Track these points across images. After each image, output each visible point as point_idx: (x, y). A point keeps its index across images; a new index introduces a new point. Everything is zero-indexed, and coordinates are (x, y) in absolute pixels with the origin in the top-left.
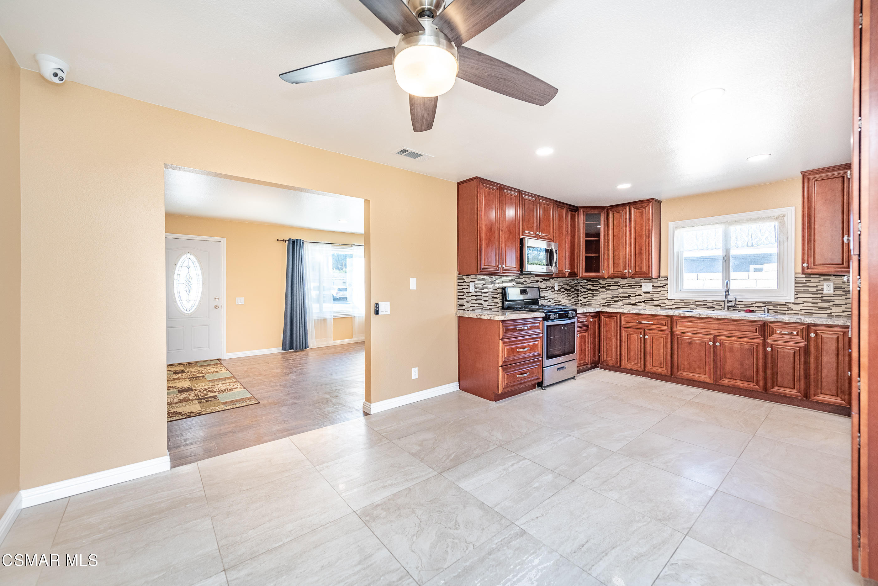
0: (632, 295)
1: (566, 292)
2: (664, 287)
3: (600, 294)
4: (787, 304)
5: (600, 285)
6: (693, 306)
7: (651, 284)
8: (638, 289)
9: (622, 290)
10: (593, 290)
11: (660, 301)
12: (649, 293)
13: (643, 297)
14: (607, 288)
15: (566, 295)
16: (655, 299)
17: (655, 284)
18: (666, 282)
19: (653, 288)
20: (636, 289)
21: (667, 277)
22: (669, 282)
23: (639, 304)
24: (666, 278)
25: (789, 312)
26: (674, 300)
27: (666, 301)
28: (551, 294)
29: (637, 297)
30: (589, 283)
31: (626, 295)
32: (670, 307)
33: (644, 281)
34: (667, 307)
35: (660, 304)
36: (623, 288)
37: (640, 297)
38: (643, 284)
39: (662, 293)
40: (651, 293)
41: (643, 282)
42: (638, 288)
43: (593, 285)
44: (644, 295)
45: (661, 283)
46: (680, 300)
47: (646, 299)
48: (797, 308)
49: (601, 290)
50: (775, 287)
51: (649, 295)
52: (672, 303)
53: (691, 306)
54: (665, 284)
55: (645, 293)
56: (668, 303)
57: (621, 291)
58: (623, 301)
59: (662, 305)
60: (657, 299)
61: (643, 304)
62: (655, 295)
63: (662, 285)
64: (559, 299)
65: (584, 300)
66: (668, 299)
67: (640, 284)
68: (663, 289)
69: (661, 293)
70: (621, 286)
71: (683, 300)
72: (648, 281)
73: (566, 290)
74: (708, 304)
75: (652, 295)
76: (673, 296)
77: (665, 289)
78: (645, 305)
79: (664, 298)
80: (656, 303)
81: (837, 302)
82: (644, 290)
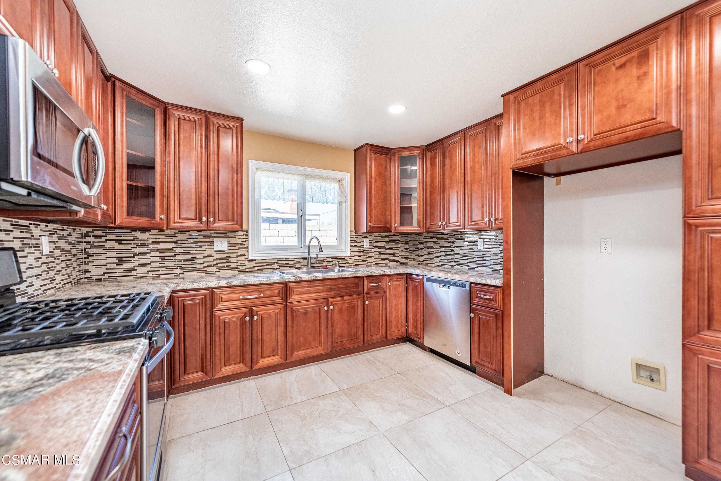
2: (243, 243)
3: (137, 258)
4: (346, 258)
5: (135, 242)
6: (275, 266)
7: (226, 240)
8: (207, 247)
9: (181, 250)
10: (119, 251)
11: (239, 263)
12: (223, 252)
13: (215, 258)
14: (150, 246)
16: (232, 260)
17: (233, 240)
18: (246, 237)
19: (229, 245)
20: (204, 248)
21: (247, 231)
22: (250, 237)
23: (209, 270)
24: (245, 233)
25: (347, 265)
26: (255, 260)
27: (246, 263)
29: (206, 259)
30: (109, 237)
32: (250, 270)
33: (216, 235)
34: (247, 270)
35: (238, 267)
36: (183, 245)
37: (211, 259)
38: (215, 240)
39: (242, 251)
40: (226, 252)
41: (215, 237)
42: (208, 245)
43: (120, 242)
44: (216, 256)
45: (239, 239)
46: (262, 260)
47: (220, 261)
48: (351, 261)
49: (138, 250)
51: (223, 256)
52: (252, 264)
53: (274, 266)
54: (244, 240)
55: (217, 252)
56: (249, 265)
57: (178, 250)
59: (242, 268)
60: (235, 260)
61: (215, 269)
62: (232, 255)
63: (240, 241)
65: (95, 271)
66: (249, 259)
67: (211, 239)
68: (242, 246)
69: (240, 252)
70: (179, 242)
71: (265, 260)
72: (223, 235)
74: (290, 263)
75: (228, 255)
76: (254, 255)
77: (245, 246)
78: (218, 270)
79: (243, 258)
80: (233, 265)
81: (370, 254)
82: (216, 248)
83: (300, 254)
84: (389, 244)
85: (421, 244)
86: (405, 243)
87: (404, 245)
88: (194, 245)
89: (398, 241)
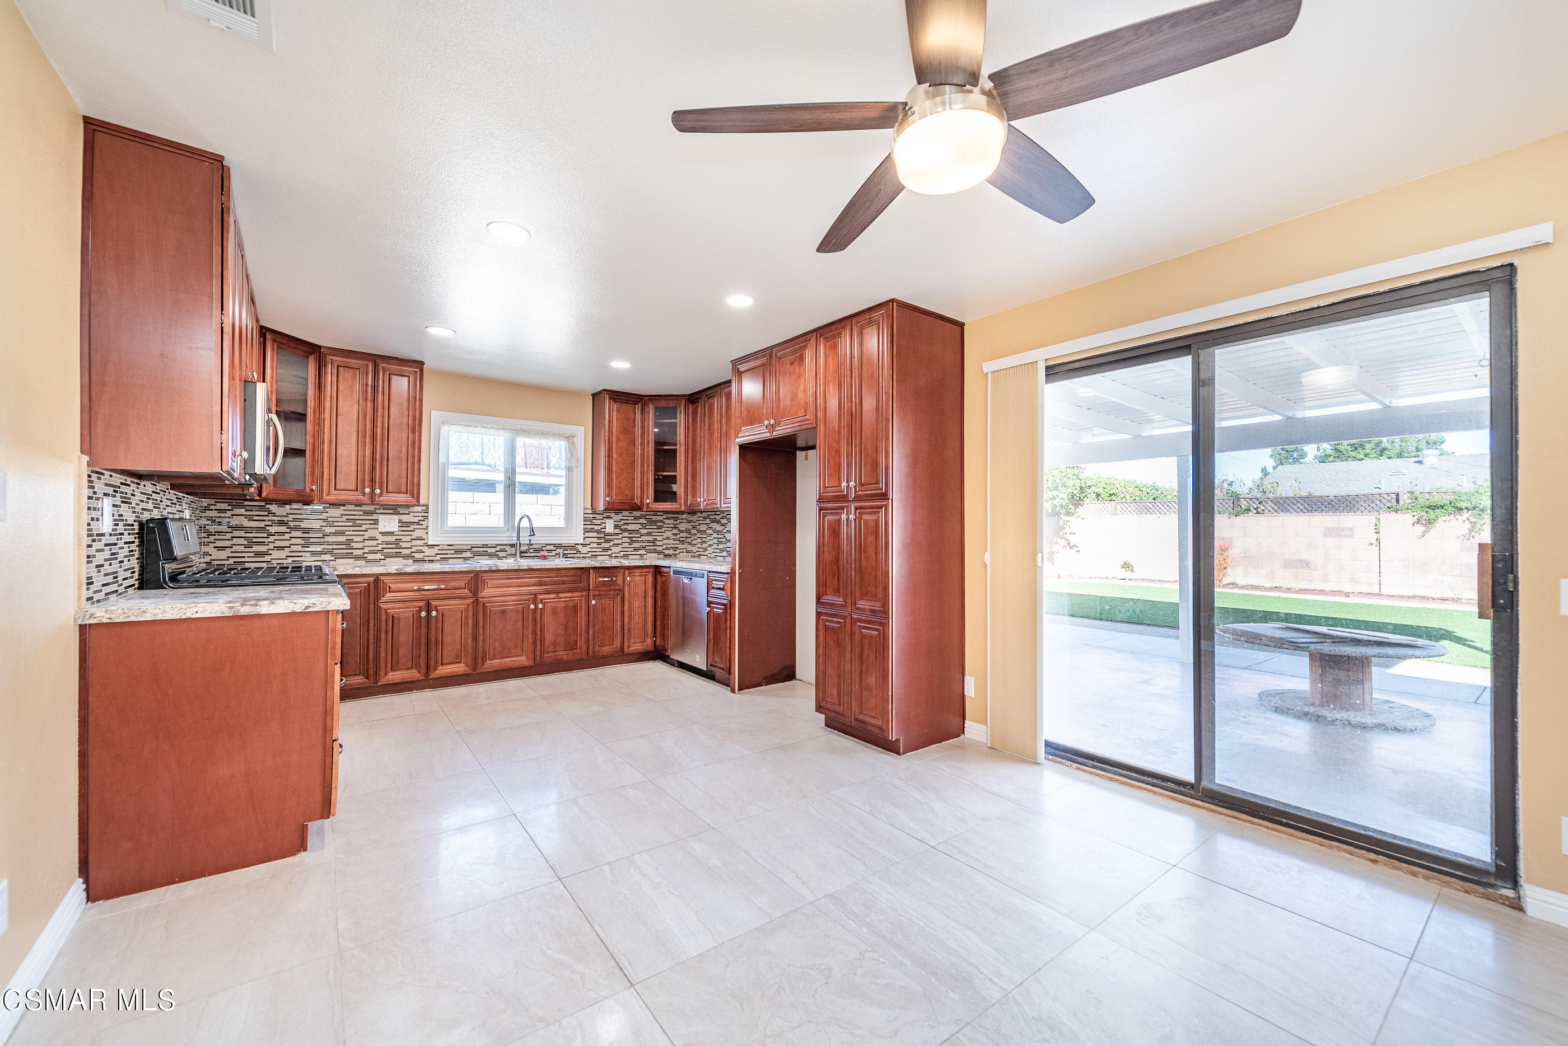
2: (421, 523)
3: (272, 538)
4: (576, 546)
5: (271, 518)
6: (468, 554)
7: (396, 517)
8: (368, 526)
9: (333, 530)
10: (249, 530)
11: (414, 549)
12: (392, 533)
13: (379, 542)
14: (290, 523)
16: (404, 545)
17: (406, 518)
18: (425, 514)
19: (400, 524)
20: (364, 527)
21: (427, 506)
22: (430, 515)
23: (370, 557)
24: (424, 508)
26: (438, 545)
27: (425, 549)
29: (367, 543)
32: (431, 558)
33: (382, 511)
34: (426, 559)
35: (413, 554)
36: (336, 524)
37: (374, 543)
38: (381, 517)
39: (418, 533)
40: (395, 533)
41: (381, 513)
42: (370, 524)
43: (250, 518)
44: (381, 538)
45: (414, 516)
46: (448, 545)
47: (386, 546)
48: (584, 550)
49: (274, 529)
50: (562, 524)
51: (392, 539)
52: (435, 551)
53: (465, 555)
54: (422, 518)
55: (383, 534)
56: (429, 552)
57: (328, 530)
59: (418, 556)
60: (408, 545)
61: (379, 556)
62: (404, 539)
63: (416, 519)
66: (429, 544)
67: (375, 517)
68: (418, 527)
69: (415, 535)
70: (330, 520)
71: (453, 545)
72: (391, 511)
74: (490, 550)
75: (398, 537)
76: (437, 539)
77: (424, 527)
78: (383, 557)
79: (421, 542)
80: (404, 552)
81: (616, 542)
82: (382, 529)
83: (506, 539)
84: (647, 527)
85: (694, 527)
86: (672, 526)
87: (671, 529)
88: (350, 524)
89: (662, 524)
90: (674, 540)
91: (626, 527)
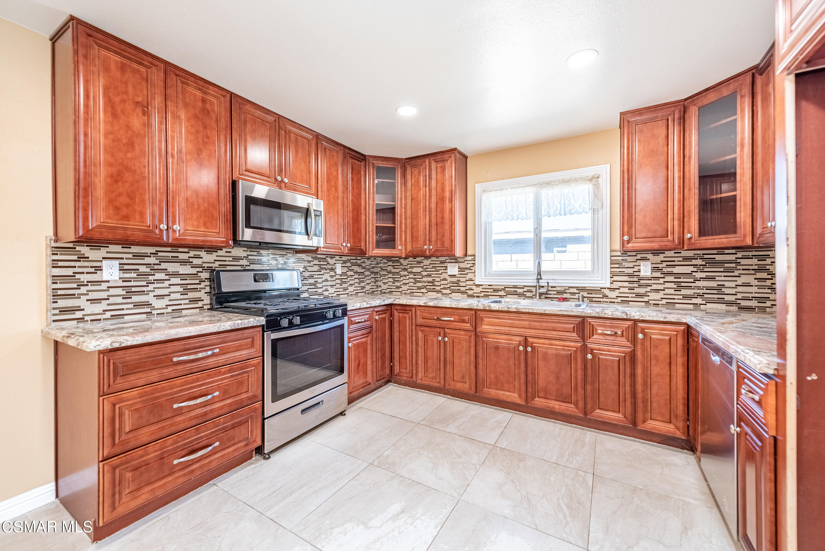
0: (437, 279)
1: (357, 276)
2: (471, 268)
3: (402, 278)
4: (603, 290)
5: (401, 267)
6: (502, 293)
7: (457, 264)
8: (443, 271)
10: (394, 273)
11: (467, 287)
12: (454, 276)
13: (449, 282)
14: (409, 270)
15: (357, 281)
16: (461, 284)
17: (462, 265)
18: (474, 262)
19: (459, 270)
20: (440, 272)
22: (476, 262)
23: (444, 291)
24: (473, 257)
25: (604, 300)
26: (482, 285)
27: (474, 287)
28: (329, 279)
29: (442, 282)
31: (430, 279)
32: (477, 295)
33: (449, 261)
34: (475, 295)
35: (467, 291)
36: (427, 270)
37: (446, 282)
38: (449, 265)
39: (470, 276)
40: (457, 276)
42: (443, 269)
43: (394, 267)
44: (450, 279)
45: (467, 264)
46: (489, 285)
47: (452, 285)
48: (612, 294)
49: (403, 273)
51: (455, 280)
52: (480, 289)
53: (500, 293)
54: (472, 265)
55: (451, 276)
56: (477, 290)
57: (425, 273)
58: (427, 287)
59: (470, 292)
60: (464, 284)
61: (448, 291)
62: (462, 280)
63: (468, 266)
64: (345, 286)
65: (384, 287)
66: (476, 284)
67: (445, 265)
68: (470, 271)
69: (468, 277)
70: (425, 267)
71: (492, 286)
72: (454, 261)
73: (356, 273)
75: (458, 279)
76: (481, 280)
77: (473, 271)
78: (450, 292)
79: (471, 283)
80: (462, 289)
81: (654, 287)
82: (449, 273)
83: (531, 281)
84: (705, 270)
86: (756, 267)
87: (753, 272)
88: (434, 270)
89: (734, 265)
90: (760, 287)
91: (669, 270)
